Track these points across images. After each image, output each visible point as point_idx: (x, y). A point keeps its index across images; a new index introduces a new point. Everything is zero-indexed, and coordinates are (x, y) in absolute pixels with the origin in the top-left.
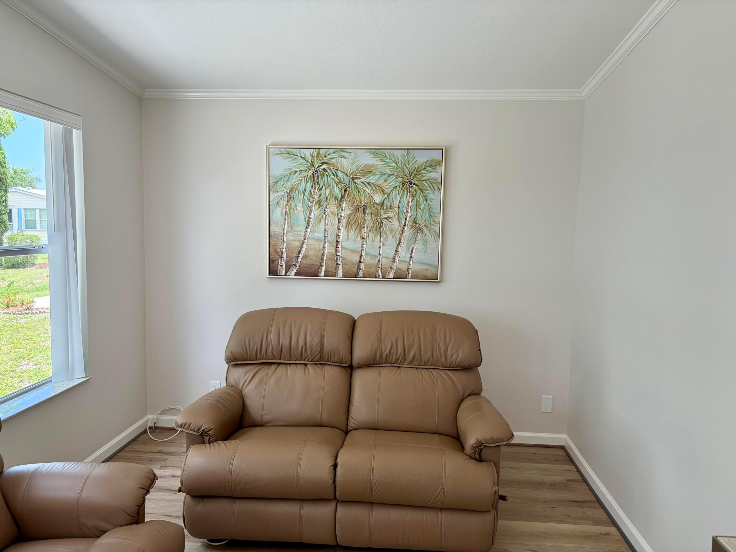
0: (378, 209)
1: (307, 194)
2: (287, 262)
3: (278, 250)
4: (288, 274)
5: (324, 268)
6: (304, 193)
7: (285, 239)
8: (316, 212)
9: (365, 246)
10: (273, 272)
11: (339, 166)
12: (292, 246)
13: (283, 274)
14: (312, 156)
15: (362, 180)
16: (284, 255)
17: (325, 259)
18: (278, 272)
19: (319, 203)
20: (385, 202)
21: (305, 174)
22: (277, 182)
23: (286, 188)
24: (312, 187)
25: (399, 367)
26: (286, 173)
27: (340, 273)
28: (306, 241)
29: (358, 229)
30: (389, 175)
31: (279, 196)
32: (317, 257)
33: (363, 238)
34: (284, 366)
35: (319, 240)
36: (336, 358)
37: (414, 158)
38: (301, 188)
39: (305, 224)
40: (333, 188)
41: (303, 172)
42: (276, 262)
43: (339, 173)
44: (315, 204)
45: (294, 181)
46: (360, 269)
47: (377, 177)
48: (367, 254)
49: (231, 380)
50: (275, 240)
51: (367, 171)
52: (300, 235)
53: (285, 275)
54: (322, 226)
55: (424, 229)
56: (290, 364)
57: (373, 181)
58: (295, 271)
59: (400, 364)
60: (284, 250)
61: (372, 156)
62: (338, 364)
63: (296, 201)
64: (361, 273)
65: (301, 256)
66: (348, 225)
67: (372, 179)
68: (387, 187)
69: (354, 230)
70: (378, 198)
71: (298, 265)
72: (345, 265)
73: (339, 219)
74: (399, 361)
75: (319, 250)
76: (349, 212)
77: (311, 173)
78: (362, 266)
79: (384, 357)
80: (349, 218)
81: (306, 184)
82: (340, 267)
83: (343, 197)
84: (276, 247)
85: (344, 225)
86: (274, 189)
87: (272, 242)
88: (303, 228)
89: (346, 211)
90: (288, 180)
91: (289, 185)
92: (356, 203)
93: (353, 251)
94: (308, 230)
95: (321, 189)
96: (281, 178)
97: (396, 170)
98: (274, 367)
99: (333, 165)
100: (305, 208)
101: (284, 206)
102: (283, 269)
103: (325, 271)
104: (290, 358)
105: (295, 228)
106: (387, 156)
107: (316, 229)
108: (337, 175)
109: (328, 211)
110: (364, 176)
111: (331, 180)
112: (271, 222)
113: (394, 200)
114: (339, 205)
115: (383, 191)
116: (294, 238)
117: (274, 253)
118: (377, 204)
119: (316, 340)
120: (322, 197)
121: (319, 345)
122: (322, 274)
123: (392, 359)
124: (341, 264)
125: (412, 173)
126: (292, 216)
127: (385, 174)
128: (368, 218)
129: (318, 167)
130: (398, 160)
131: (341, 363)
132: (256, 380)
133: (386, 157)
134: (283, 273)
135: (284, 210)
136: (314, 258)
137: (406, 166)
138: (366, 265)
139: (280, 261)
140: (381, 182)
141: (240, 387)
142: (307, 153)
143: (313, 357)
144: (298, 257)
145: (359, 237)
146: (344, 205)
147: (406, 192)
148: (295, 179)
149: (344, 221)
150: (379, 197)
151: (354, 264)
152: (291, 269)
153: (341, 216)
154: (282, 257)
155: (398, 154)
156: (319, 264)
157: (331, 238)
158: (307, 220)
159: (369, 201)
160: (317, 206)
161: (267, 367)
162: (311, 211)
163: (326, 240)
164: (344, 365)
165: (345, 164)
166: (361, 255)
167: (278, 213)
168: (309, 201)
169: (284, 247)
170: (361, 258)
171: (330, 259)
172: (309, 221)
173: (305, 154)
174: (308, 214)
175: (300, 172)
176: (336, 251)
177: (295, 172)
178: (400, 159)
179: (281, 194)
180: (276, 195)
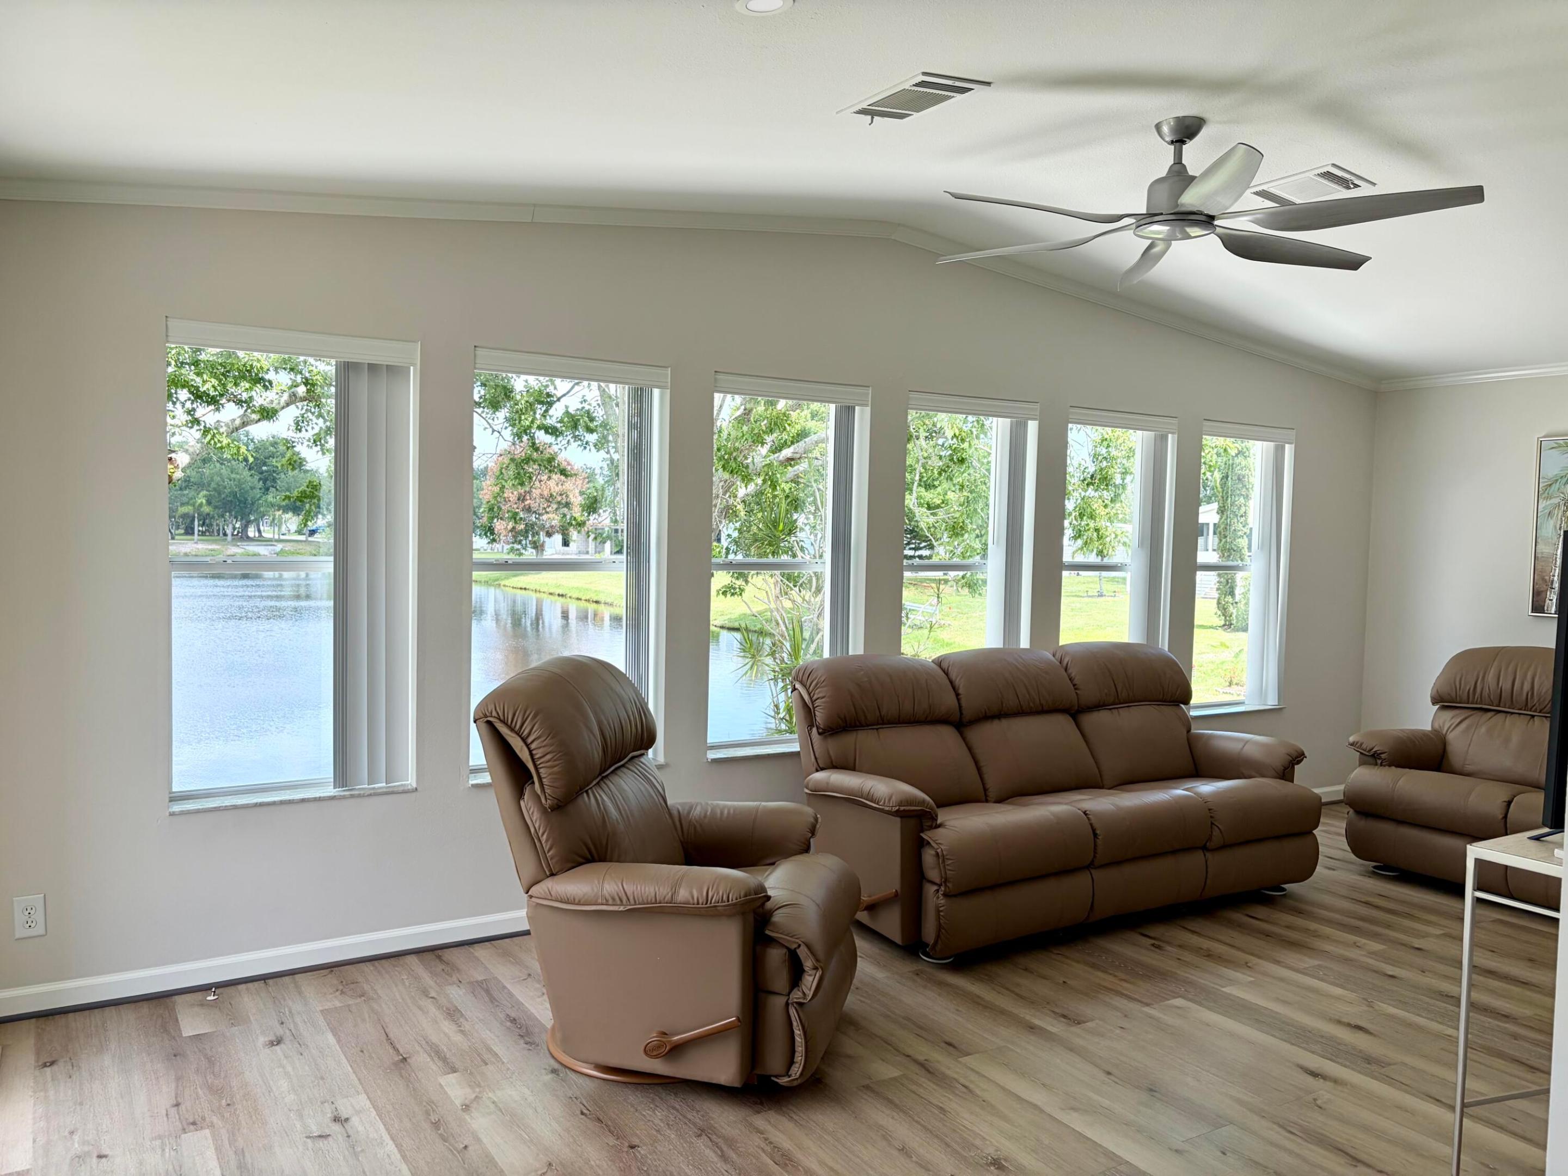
3: (1547, 578)
10: (1538, 607)
13: (1553, 611)
16: (1556, 585)
18: (1546, 608)
22: (1550, 485)
23: (1563, 493)
26: (1563, 473)
31: (1551, 504)
34: (1503, 715)
42: (1543, 595)
49: (1436, 726)
50: (1543, 564)
56: (1512, 713)
60: (1556, 578)
84: (1544, 574)
86: (1546, 495)
87: (1539, 567)
90: (1566, 483)
96: (1557, 480)
98: (1490, 714)
101: (1559, 517)
102: (1552, 604)
104: (1511, 706)
112: (1539, 540)
117: (1540, 582)
119: (1547, 686)
121: (1550, 692)
132: (1463, 725)
134: (1554, 608)
135: (1559, 522)
139: (1548, 593)
141: (1444, 732)
143: (1542, 707)
154: (1552, 588)
161: (1480, 713)
167: (1549, 528)
179: (1556, 501)
180: (1549, 502)
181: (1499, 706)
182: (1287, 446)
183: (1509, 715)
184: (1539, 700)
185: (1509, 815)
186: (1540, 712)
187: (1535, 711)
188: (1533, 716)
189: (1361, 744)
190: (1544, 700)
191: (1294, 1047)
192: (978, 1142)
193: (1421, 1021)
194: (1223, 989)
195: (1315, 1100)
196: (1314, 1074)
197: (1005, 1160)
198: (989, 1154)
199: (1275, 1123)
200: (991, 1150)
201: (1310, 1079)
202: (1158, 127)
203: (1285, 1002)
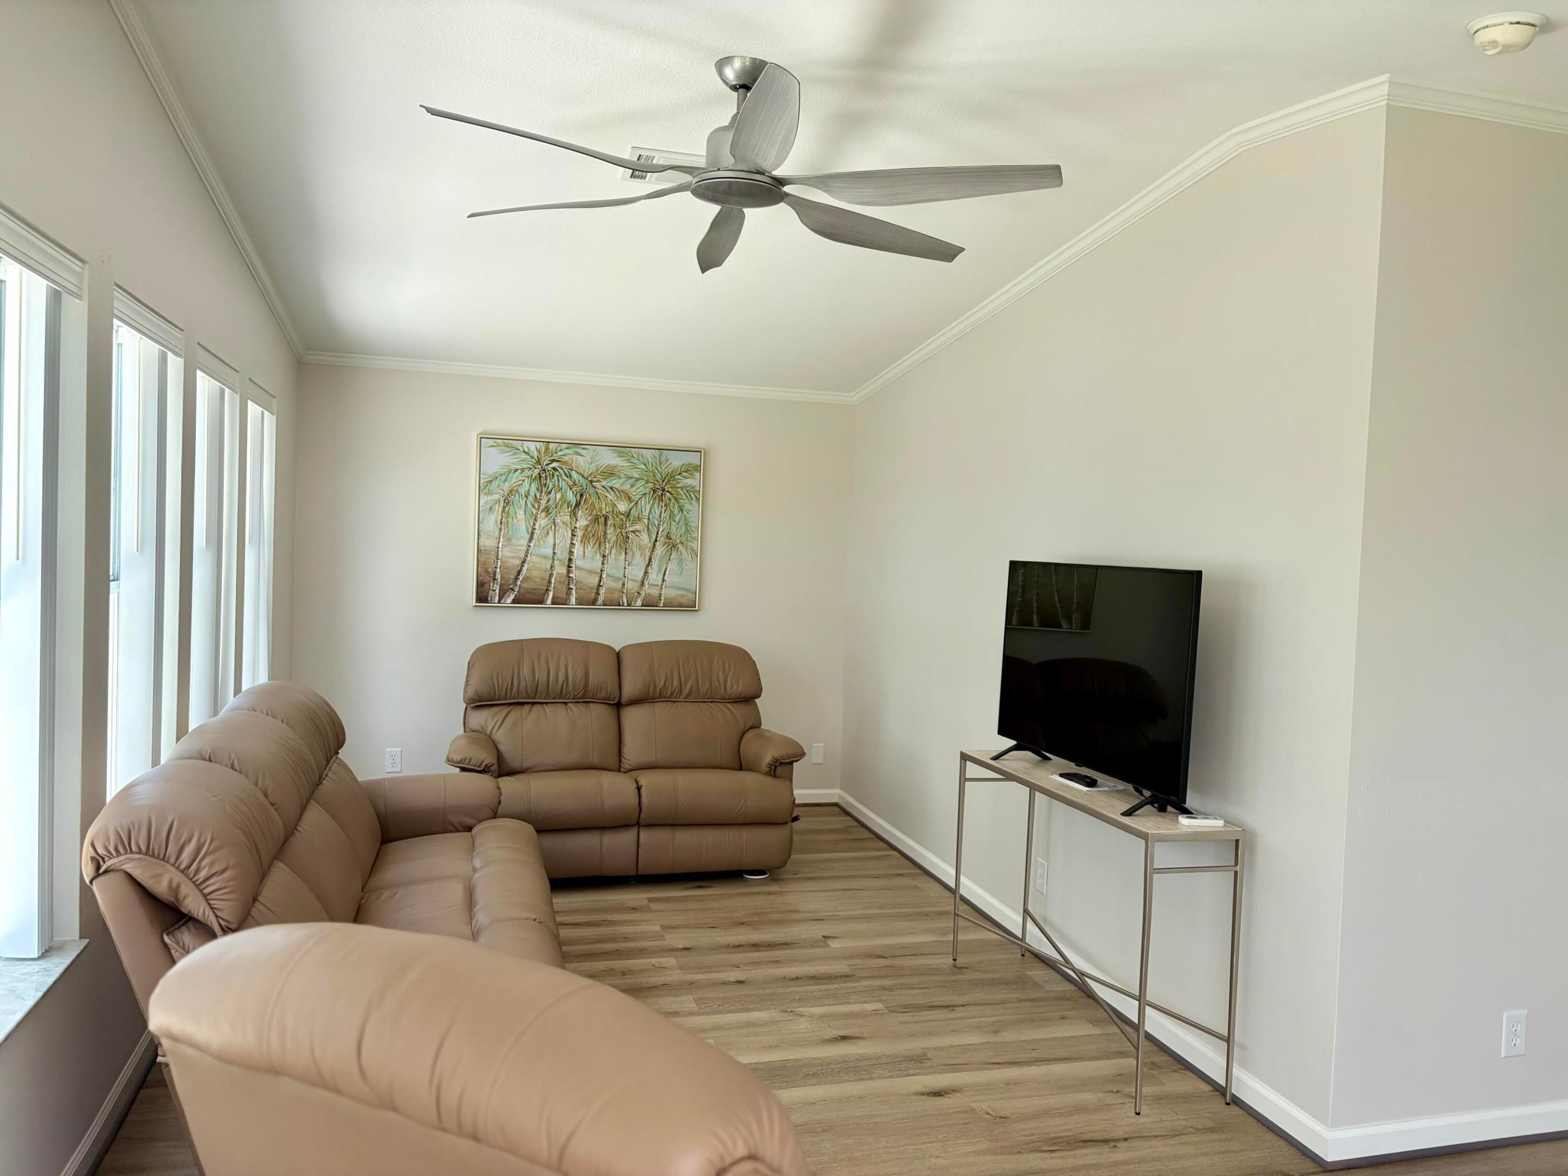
0: (623, 520)
1: (531, 498)
2: (501, 585)
3: (490, 570)
4: (502, 601)
5: (551, 594)
6: (526, 497)
7: (500, 556)
8: (542, 521)
9: (606, 566)
10: (482, 597)
11: (574, 466)
12: (509, 565)
13: (496, 601)
14: (539, 451)
15: (604, 483)
16: (498, 577)
17: (553, 581)
18: (489, 599)
19: (547, 510)
20: (632, 512)
21: (528, 473)
22: (491, 481)
23: (503, 490)
24: (538, 490)
25: (674, 702)
26: (502, 471)
27: (573, 600)
28: (528, 559)
29: (597, 545)
30: (637, 480)
31: (491, 500)
32: (542, 579)
33: (604, 556)
34: (541, 705)
35: (546, 557)
36: (603, 695)
37: (667, 461)
38: (523, 491)
39: (528, 537)
40: (566, 492)
41: (526, 471)
42: (487, 585)
43: (574, 474)
44: (541, 512)
45: (513, 481)
46: (599, 594)
47: (621, 481)
48: (608, 575)
50: (486, 556)
51: (610, 473)
52: (520, 550)
53: (499, 602)
54: (550, 539)
55: (680, 546)
56: (549, 703)
57: (617, 486)
58: (512, 597)
59: (675, 698)
60: (499, 570)
61: (615, 455)
62: (605, 702)
63: (516, 507)
64: (601, 599)
65: (521, 577)
66: (585, 539)
67: (616, 483)
68: (635, 494)
69: (592, 545)
70: (623, 507)
71: (517, 589)
72: (580, 589)
73: (573, 531)
74: (675, 695)
75: (546, 570)
76: (585, 523)
77: (537, 471)
78: (602, 591)
79: (658, 690)
80: (586, 530)
81: (530, 485)
82: (573, 592)
83: (578, 504)
84: (487, 566)
85: (579, 539)
86: (487, 490)
87: (482, 559)
88: (525, 542)
89: (582, 522)
90: (506, 480)
91: (506, 487)
92: (595, 512)
93: (591, 572)
94: (532, 544)
95: (550, 493)
97: (646, 473)
98: (527, 708)
99: (565, 463)
100: (528, 516)
101: (500, 512)
102: (495, 595)
103: (553, 598)
104: (547, 696)
105: (514, 541)
106: (635, 455)
107: (542, 542)
108: (571, 476)
109: (558, 521)
110: (605, 479)
111: (564, 482)
112: (482, 533)
113: (643, 510)
114: (574, 514)
115: (630, 499)
116: (512, 555)
117: (483, 574)
118: (621, 514)
119: (580, 674)
120: (550, 503)
121: (583, 679)
122: (549, 601)
123: (666, 694)
124: (574, 588)
125: (665, 478)
126: (510, 526)
127: (632, 478)
128: (610, 531)
129: (547, 465)
130: (648, 461)
131: (608, 700)
132: (507, 723)
133: (633, 457)
134: (497, 599)
135: (500, 518)
136: (538, 580)
137: (657, 469)
138: (607, 589)
139: (491, 584)
140: (627, 487)
141: (488, 731)
142: (532, 447)
143: (576, 693)
144: (517, 578)
145: (599, 554)
146: (580, 513)
147: (657, 501)
148: (515, 478)
149: (579, 533)
150: (625, 505)
151: (592, 588)
152: (508, 594)
153: (575, 528)
154: (495, 579)
155: (648, 454)
156: (545, 588)
157: (562, 554)
158: (530, 532)
159: (611, 510)
160: (544, 514)
161: (519, 708)
162: (536, 520)
163: (556, 557)
164: (612, 702)
165: (582, 462)
166: (601, 577)
167: (491, 522)
168: (534, 507)
169: (499, 566)
170: (600, 581)
171: (560, 582)
172: (532, 534)
173: (529, 449)
174: (532, 525)
175: (523, 470)
176: (569, 572)
177: (516, 470)
178: (650, 460)
179: (496, 497)
180: (489, 498)
181: (534, 697)
182: (268, 416)
183: (546, 705)
184: (574, 687)
186: (573, 699)
187: (568, 699)
188: (565, 703)
190: (578, 687)
195: (988, 1114)
196: (938, 1094)
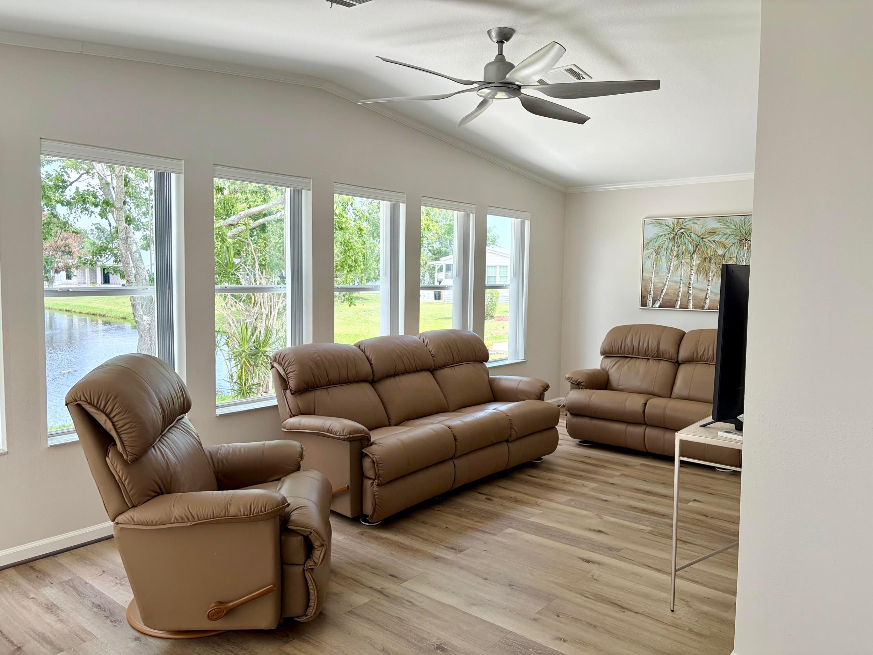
0: (720, 259)
1: (669, 250)
2: (653, 298)
3: (648, 289)
4: (654, 306)
5: (679, 302)
6: (667, 249)
7: (653, 282)
8: (675, 262)
9: (710, 286)
10: (644, 304)
11: (692, 230)
12: (658, 286)
13: (651, 306)
14: (674, 224)
15: (709, 239)
16: (652, 293)
17: (680, 295)
18: (647, 305)
19: (677, 256)
20: (726, 254)
21: (668, 236)
22: (649, 243)
23: (654, 247)
24: (673, 245)
25: (709, 364)
26: (655, 236)
27: (691, 306)
28: (667, 283)
29: (705, 274)
30: (730, 235)
31: (650, 252)
32: (674, 294)
33: (709, 281)
34: (635, 359)
35: (676, 282)
36: (667, 356)
37: (749, 222)
38: (665, 247)
39: (667, 271)
40: (688, 245)
42: (646, 298)
43: (693, 235)
44: (675, 257)
45: (660, 241)
46: (706, 303)
47: (720, 236)
48: (711, 292)
49: (603, 366)
50: (646, 282)
51: (713, 232)
52: (663, 279)
54: (679, 272)
56: (639, 358)
57: (717, 240)
58: (659, 304)
59: (710, 362)
60: (652, 289)
61: (717, 221)
62: (669, 360)
63: (661, 255)
64: (707, 306)
65: (663, 293)
66: (698, 271)
67: (716, 238)
68: (728, 243)
69: (702, 275)
70: (720, 252)
71: (661, 300)
72: (695, 300)
73: (691, 267)
74: (710, 360)
75: (676, 290)
76: (699, 262)
77: (672, 235)
78: (708, 301)
79: (699, 357)
80: (699, 266)
81: (669, 243)
82: (691, 301)
83: (694, 251)
84: (647, 287)
85: (695, 271)
86: (647, 247)
87: (644, 284)
88: (665, 274)
89: (696, 261)
90: (656, 241)
91: (657, 245)
92: (704, 256)
93: (701, 290)
94: (669, 275)
95: (679, 246)
96: (652, 240)
97: (735, 231)
98: (628, 359)
99: (688, 229)
100: (668, 260)
101: (653, 259)
102: (650, 303)
103: (680, 305)
104: (639, 355)
105: (660, 274)
106: (728, 221)
107: (674, 274)
108: (691, 236)
109: (684, 261)
110: (710, 236)
111: (687, 240)
112: (644, 270)
113: (733, 253)
114: (692, 257)
115: (725, 247)
116: (659, 281)
117: (645, 291)
118: (720, 256)
119: (655, 344)
120: (679, 252)
121: (657, 346)
122: (678, 306)
123: (705, 358)
124: (692, 299)
125: (748, 232)
126: (658, 266)
127: (726, 234)
128: (713, 266)
129: (678, 231)
130: (737, 223)
131: (671, 359)
132: (616, 366)
135: (653, 261)
136: (672, 295)
137: (742, 227)
138: (711, 300)
139: (648, 297)
140: (723, 240)
141: (607, 369)
142: (670, 222)
143: (653, 354)
144: (661, 294)
145: (706, 280)
146: (695, 257)
147: (742, 247)
148: (661, 240)
149: (694, 268)
150: (722, 250)
151: (702, 299)
152: (656, 302)
153: (693, 265)
154: (650, 294)
155: (737, 219)
156: (676, 299)
157: (685, 280)
158: (668, 268)
159: (713, 254)
161: (624, 359)
162: (671, 262)
163: (682, 282)
164: (673, 361)
165: (697, 228)
166: (707, 293)
167: (648, 264)
168: (670, 254)
169: (652, 287)
170: (707, 295)
171: (684, 296)
172: (670, 269)
173: (668, 223)
174: (669, 264)
175: (665, 235)
176: (689, 290)
177: (662, 236)
179: (651, 250)
180: (648, 251)
181: (632, 355)
182: (526, 221)
183: (637, 359)
184: (652, 351)
185: (646, 410)
186: (652, 357)
187: (650, 357)
188: (649, 359)
189: (572, 378)
190: (654, 351)
191: (573, 547)
192: (425, 636)
193: (627, 523)
194: (530, 520)
195: (593, 576)
196: (588, 561)
197: (445, 644)
198: (434, 643)
199: (577, 593)
200: (434, 640)
201: (586, 564)
202: (489, 32)
203: (561, 522)
